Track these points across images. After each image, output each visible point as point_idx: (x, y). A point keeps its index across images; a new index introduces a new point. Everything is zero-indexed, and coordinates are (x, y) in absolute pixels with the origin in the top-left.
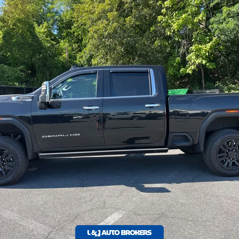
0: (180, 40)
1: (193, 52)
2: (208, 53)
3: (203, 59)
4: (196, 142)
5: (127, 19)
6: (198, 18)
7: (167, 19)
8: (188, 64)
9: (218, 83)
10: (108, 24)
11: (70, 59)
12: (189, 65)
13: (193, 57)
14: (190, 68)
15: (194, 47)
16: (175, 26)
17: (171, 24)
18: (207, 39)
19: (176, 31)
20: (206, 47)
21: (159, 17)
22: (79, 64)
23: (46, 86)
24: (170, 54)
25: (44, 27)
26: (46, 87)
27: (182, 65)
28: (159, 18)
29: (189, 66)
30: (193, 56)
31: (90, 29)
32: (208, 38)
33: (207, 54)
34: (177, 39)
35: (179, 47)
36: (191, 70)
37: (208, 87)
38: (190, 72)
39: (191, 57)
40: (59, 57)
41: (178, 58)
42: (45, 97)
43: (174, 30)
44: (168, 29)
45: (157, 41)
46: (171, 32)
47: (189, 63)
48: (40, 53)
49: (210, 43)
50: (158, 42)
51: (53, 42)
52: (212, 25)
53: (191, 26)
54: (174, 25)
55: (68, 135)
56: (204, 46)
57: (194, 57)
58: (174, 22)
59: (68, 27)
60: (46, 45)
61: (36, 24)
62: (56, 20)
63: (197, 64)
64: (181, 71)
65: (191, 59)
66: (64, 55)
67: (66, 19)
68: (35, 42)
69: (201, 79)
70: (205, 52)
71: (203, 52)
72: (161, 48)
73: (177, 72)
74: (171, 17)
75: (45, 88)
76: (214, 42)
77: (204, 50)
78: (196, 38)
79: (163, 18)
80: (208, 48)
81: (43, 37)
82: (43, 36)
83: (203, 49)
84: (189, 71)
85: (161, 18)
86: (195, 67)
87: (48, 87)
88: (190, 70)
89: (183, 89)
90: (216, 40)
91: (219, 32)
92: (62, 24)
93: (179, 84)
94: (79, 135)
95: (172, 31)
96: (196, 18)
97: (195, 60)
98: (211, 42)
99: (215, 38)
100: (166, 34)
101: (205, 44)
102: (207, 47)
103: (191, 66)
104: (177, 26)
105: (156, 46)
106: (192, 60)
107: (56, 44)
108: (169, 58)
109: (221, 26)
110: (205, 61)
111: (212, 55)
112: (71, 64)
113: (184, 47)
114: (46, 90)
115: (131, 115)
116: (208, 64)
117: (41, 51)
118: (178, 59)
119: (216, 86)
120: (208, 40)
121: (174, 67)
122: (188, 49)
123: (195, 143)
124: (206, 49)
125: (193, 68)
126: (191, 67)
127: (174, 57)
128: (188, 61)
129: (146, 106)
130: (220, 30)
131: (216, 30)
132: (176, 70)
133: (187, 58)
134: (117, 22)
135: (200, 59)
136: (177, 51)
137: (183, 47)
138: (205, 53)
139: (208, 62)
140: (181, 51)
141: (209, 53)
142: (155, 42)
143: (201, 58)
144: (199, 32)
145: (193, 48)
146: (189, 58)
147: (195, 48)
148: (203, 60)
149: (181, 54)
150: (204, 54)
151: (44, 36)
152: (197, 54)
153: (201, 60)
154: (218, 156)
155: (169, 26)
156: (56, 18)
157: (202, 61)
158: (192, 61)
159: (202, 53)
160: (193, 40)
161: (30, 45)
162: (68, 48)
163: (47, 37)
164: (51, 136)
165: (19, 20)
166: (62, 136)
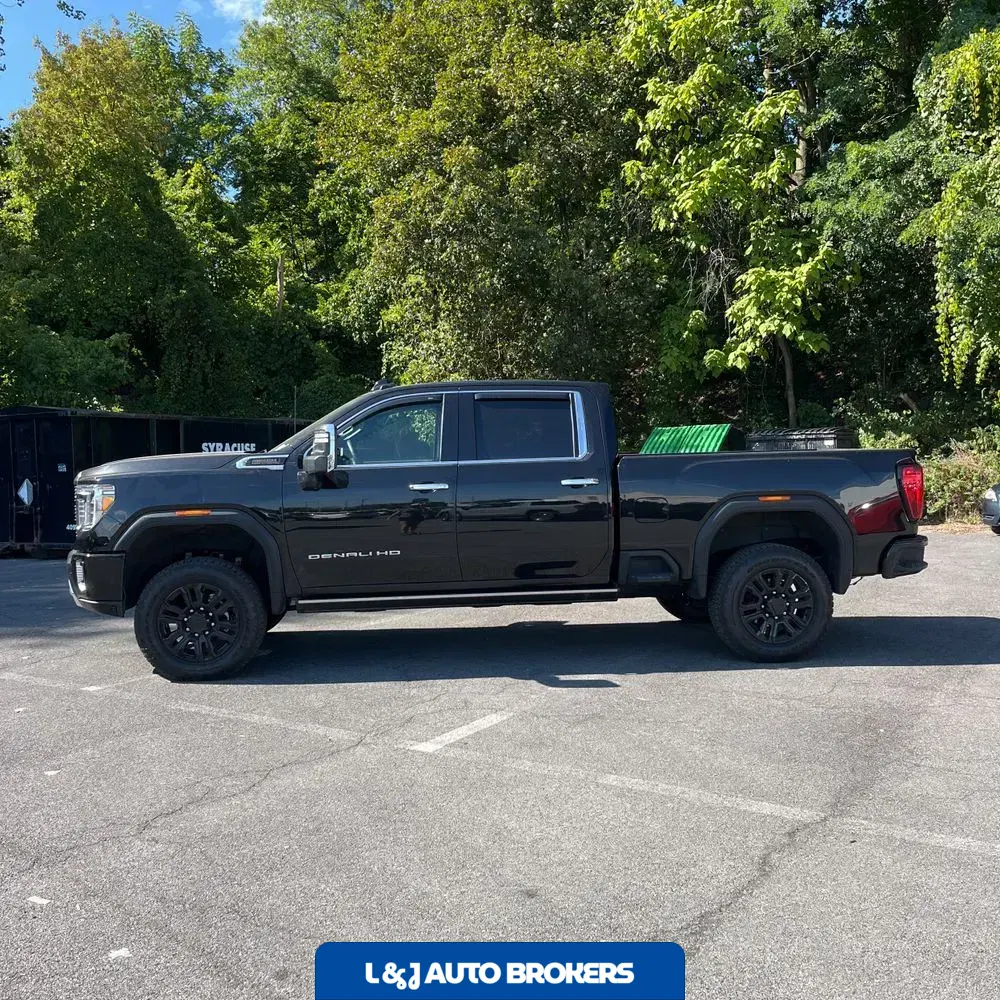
0: (703, 249)
1: (748, 291)
2: (799, 299)
3: (786, 318)
4: (687, 575)
5: (514, 173)
6: (764, 174)
7: (658, 173)
8: (734, 334)
9: (841, 404)
10: (443, 188)
11: (290, 303)
12: (735, 337)
13: (749, 312)
14: (738, 351)
15: (753, 277)
16: (683, 201)
17: (672, 191)
18: (796, 249)
19: (690, 216)
20: (793, 278)
21: (628, 165)
22: (326, 323)
23: (327, 435)
24: (669, 297)
25: (191, 180)
26: (329, 438)
27: (713, 336)
28: (629, 167)
29: (737, 343)
30: (749, 307)
31: (375, 202)
32: (800, 245)
33: (799, 302)
34: (694, 245)
35: (701, 273)
36: (741, 355)
37: (805, 419)
38: (740, 365)
39: (743, 309)
40: (246, 296)
41: (697, 314)
42: (325, 459)
43: (682, 215)
44: (659, 210)
45: (621, 250)
46: (669, 218)
47: (735, 330)
48: (179, 281)
49: (806, 262)
50: (625, 253)
51: (224, 236)
52: (812, 201)
53: (741, 201)
54: (681, 198)
55: (371, 553)
56: (787, 273)
57: (752, 311)
58: (683, 186)
59: (280, 175)
60: (201, 249)
61: (160, 169)
62: (236, 149)
63: (764, 335)
64: (707, 358)
65: (743, 316)
66: (270, 290)
67: (274, 149)
68: (160, 241)
69: (783, 389)
70: (790, 296)
71: (783, 295)
72: (634, 276)
73: (695, 364)
74: (672, 169)
75: (327, 441)
76: (822, 261)
77: (786, 289)
78: (759, 242)
79: (641, 168)
80: (800, 283)
81: (188, 218)
82: (188, 214)
83: (784, 285)
84: (736, 360)
85: (635, 169)
86: (758, 344)
87: (333, 438)
88: (740, 359)
89: (712, 426)
90: (827, 253)
91: (837, 227)
92: (255, 163)
93: (705, 404)
94: (399, 552)
95: (675, 216)
96: (757, 174)
97: (758, 323)
98: (810, 259)
99: (825, 248)
100: (654, 227)
101: (791, 267)
102: (797, 276)
103: (743, 341)
104: (691, 202)
105: (618, 267)
106: (745, 321)
107: (238, 246)
108: (665, 312)
109: (841, 209)
110: (793, 324)
111: (819, 304)
112: (295, 324)
113: (717, 273)
114: (328, 445)
115: (527, 506)
116: (801, 338)
117: (184, 275)
118: (696, 316)
119: (836, 416)
120: (799, 253)
121: (683, 345)
122: (731, 281)
123: (685, 577)
124: (793, 283)
125: (749, 349)
126: (743, 345)
127: (682, 306)
128: (733, 326)
129: (564, 482)
130: (840, 221)
131: (826, 219)
132: (689, 353)
133: (728, 312)
134: (475, 182)
135: (775, 319)
136: (695, 286)
137: (713, 274)
138: (793, 298)
139: (803, 328)
140: (708, 287)
141: (803, 296)
142: (615, 255)
143: (776, 316)
144: (770, 221)
145: (748, 278)
146: (734, 315)
147: (756, 279)
148: (784, 323)
149: (709, 299)
150: (788, 302)
151: (193, 216)
152: (765, 301)
153: (777, 322)
154: (742, 610)
155: (663, 197)
156: (235, 141)
157: (781, 327)
158: (748, 326)
159: (781, 297)
160: (751, 248)
161: (142, 251)
162: (287, 264)
163: (201, 218)
164: (330, 556)
165: (102, 160)
166: (356, 554)
